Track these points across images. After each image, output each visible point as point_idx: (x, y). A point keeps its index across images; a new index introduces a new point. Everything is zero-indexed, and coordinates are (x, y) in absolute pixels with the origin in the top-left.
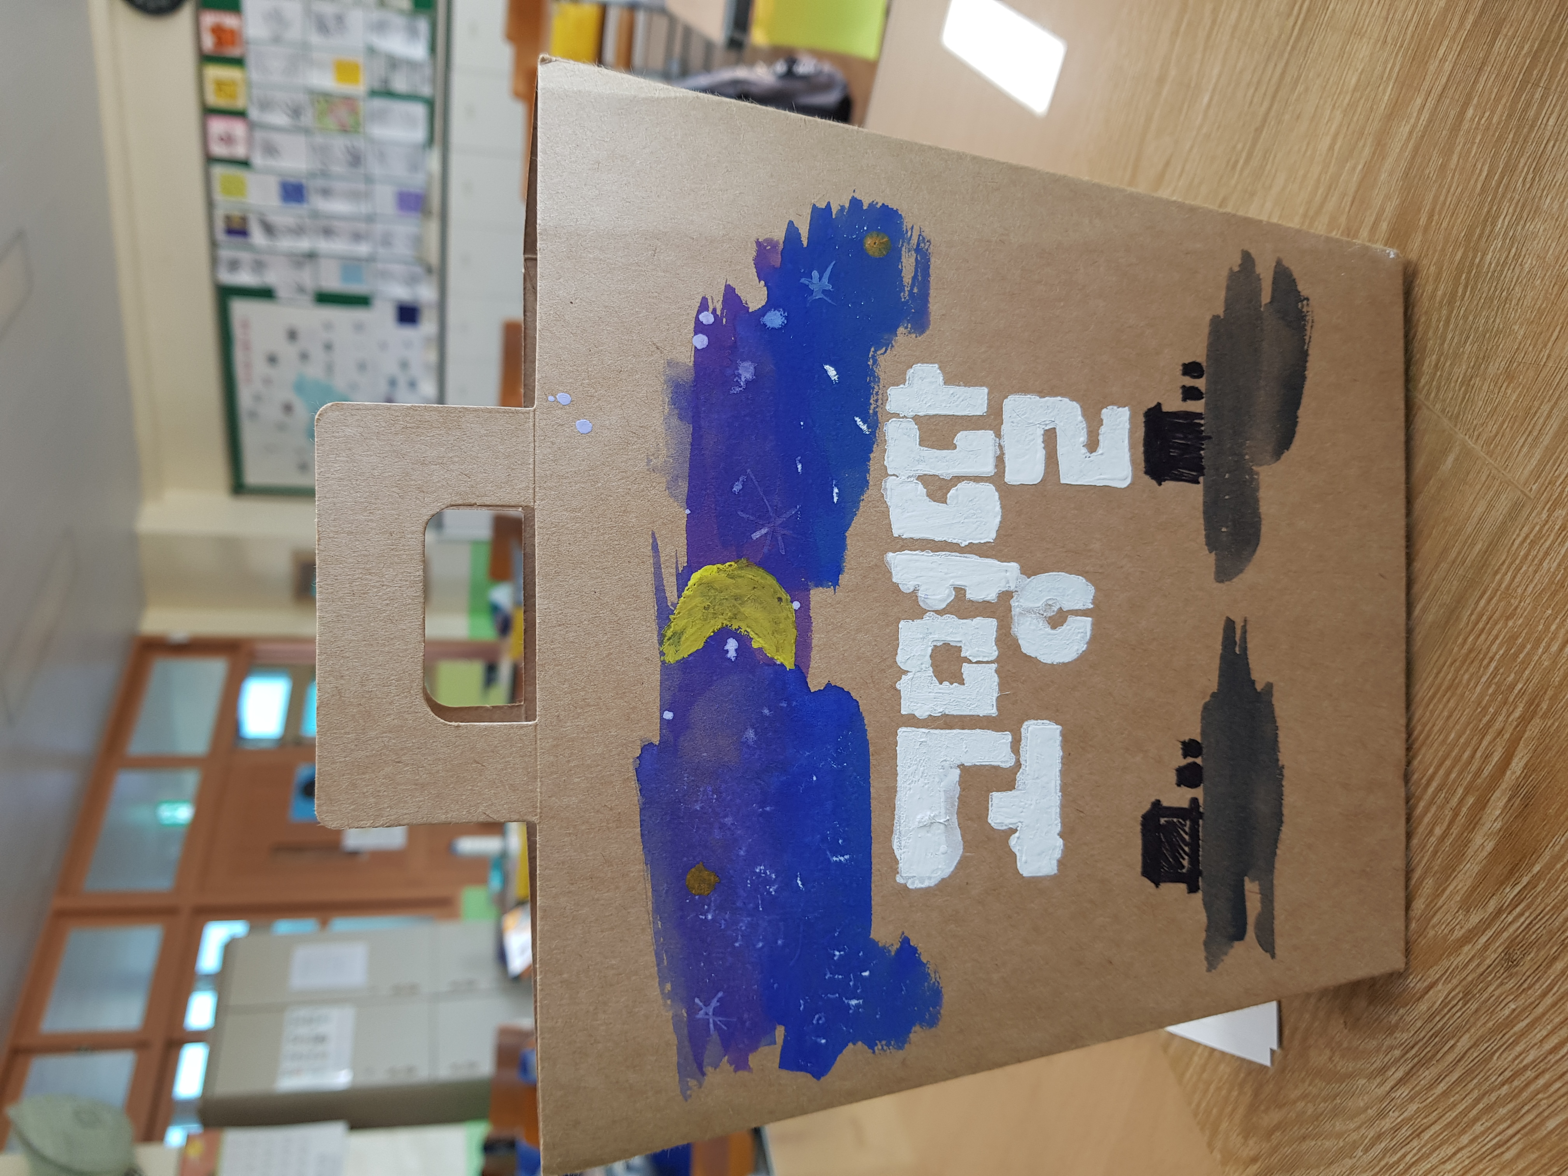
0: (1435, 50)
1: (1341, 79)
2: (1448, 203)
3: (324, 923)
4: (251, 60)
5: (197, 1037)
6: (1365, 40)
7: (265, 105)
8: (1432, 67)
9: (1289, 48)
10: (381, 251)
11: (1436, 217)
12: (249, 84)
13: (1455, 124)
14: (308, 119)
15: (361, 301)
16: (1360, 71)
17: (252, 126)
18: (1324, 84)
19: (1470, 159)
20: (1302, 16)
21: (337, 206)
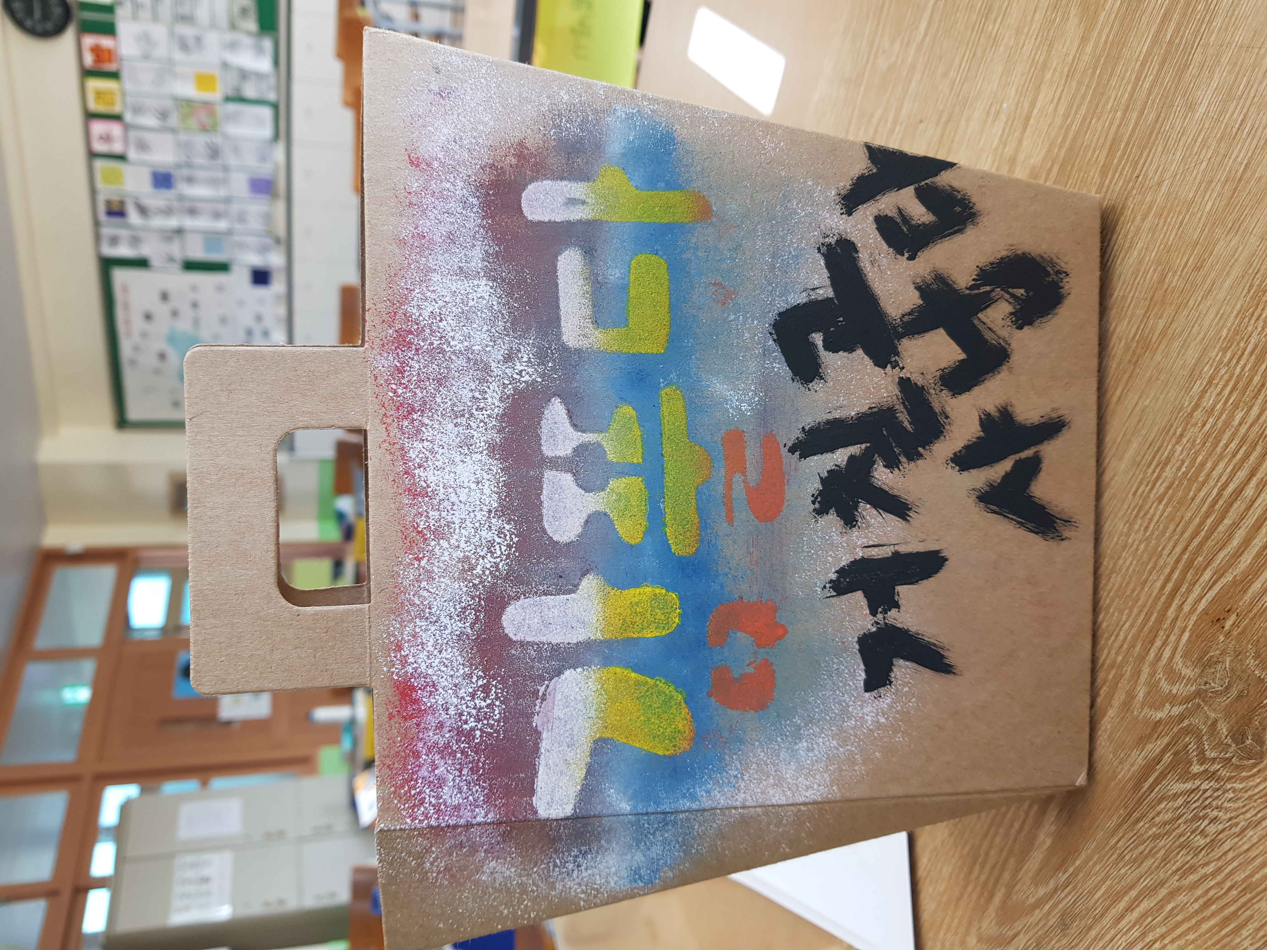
3: (205, 783)
4: (125, 74)
5: (101, 883)
7: (138, 110)
10: (238, 226)
12: (124, 94)
14: (174, 120)
15: (222, 267)
17: (127, 127)
21: (200, 191)
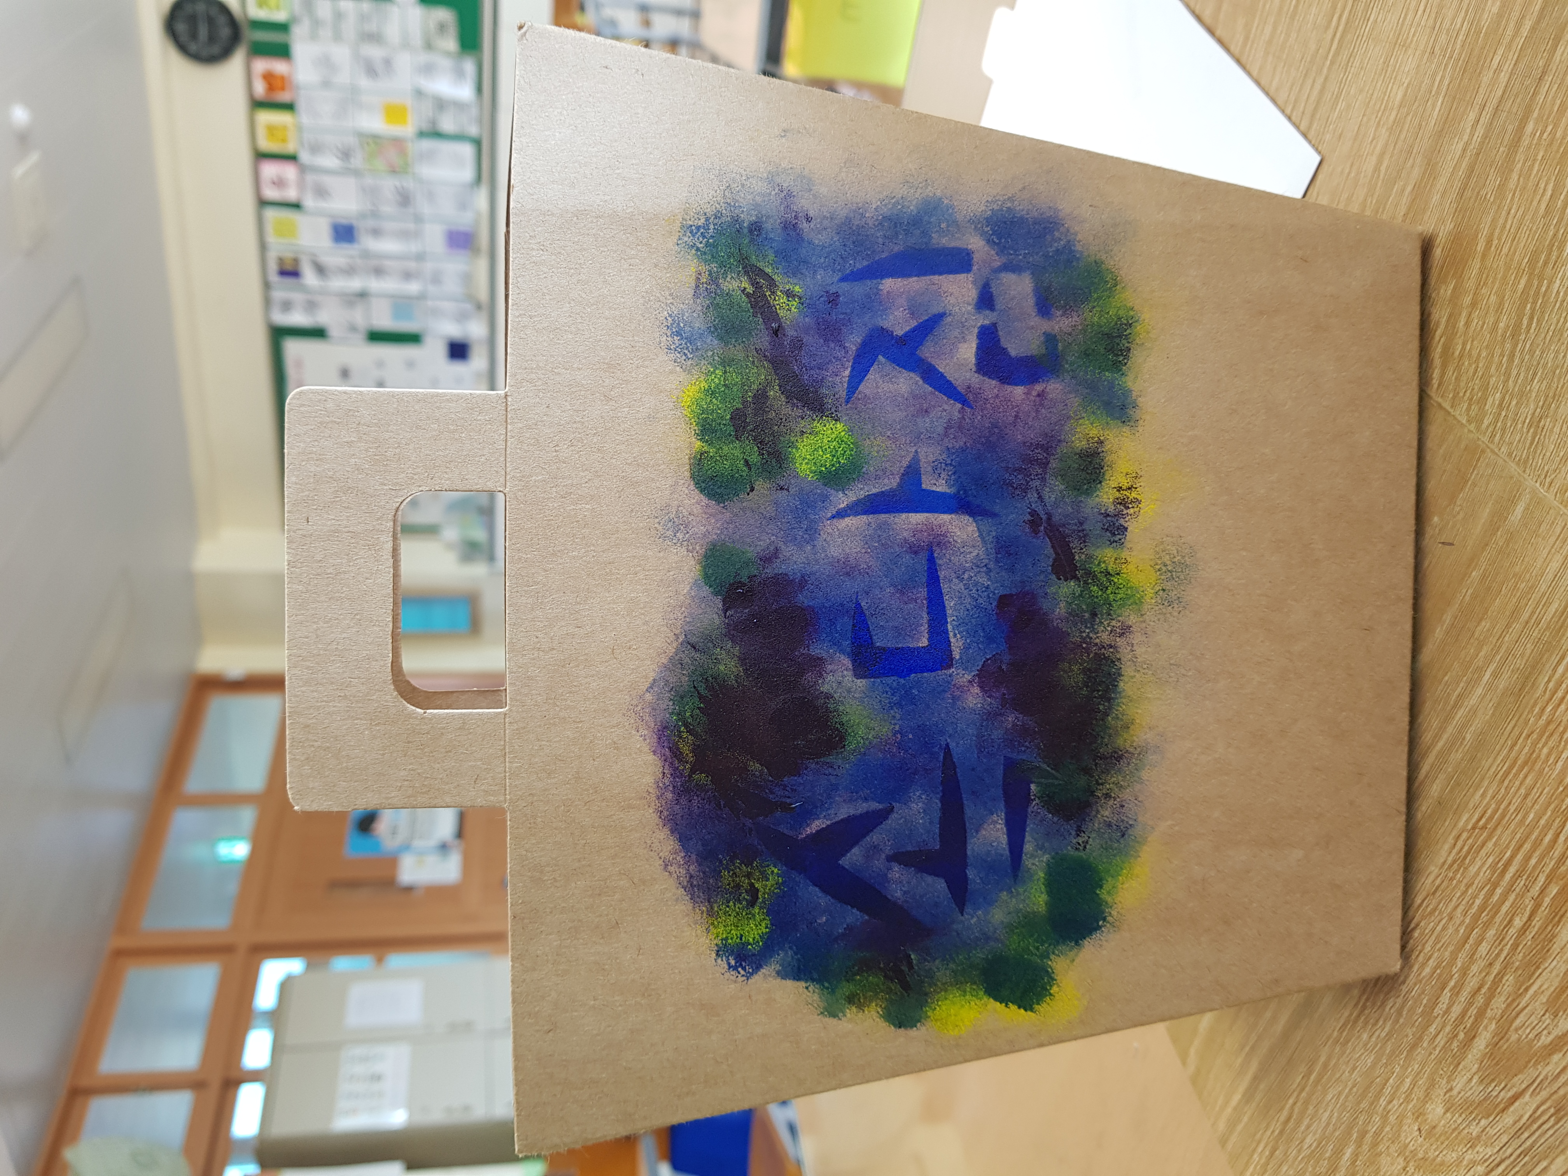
0: (1489, 60)
1: (1385, 95)
2: (1508, 227)
3: (380, 960)
4: (302, 104)
5: (255, 1076)
6: (1410, 51)
7: (316, 149)
8: (1486, 79)
9: (1328, 62)
10: (432, 289)
11: (1495, 242)
12: (300, 128)
13: (1513, 140)
14: (357, 161)
15: (412, 338)
16: (1405, 85)
17: (303, 169)
18: (1367, 100)
19: (1532, 177)
20: (1341, 28)
21: (387, 246)
